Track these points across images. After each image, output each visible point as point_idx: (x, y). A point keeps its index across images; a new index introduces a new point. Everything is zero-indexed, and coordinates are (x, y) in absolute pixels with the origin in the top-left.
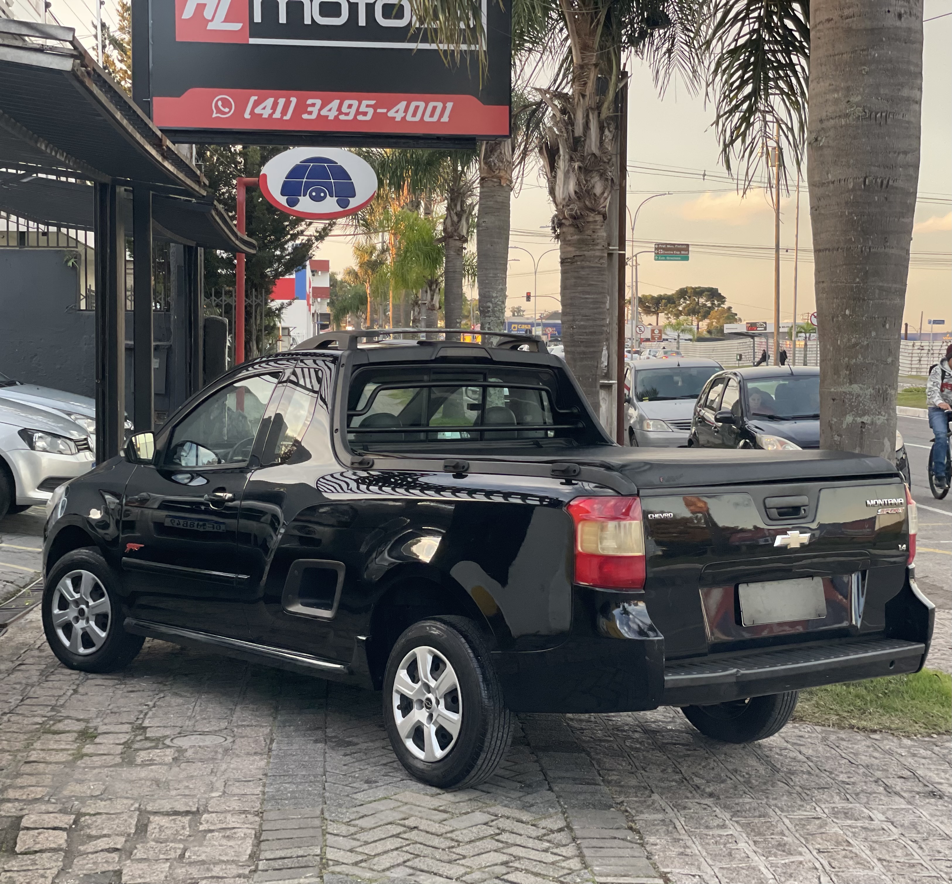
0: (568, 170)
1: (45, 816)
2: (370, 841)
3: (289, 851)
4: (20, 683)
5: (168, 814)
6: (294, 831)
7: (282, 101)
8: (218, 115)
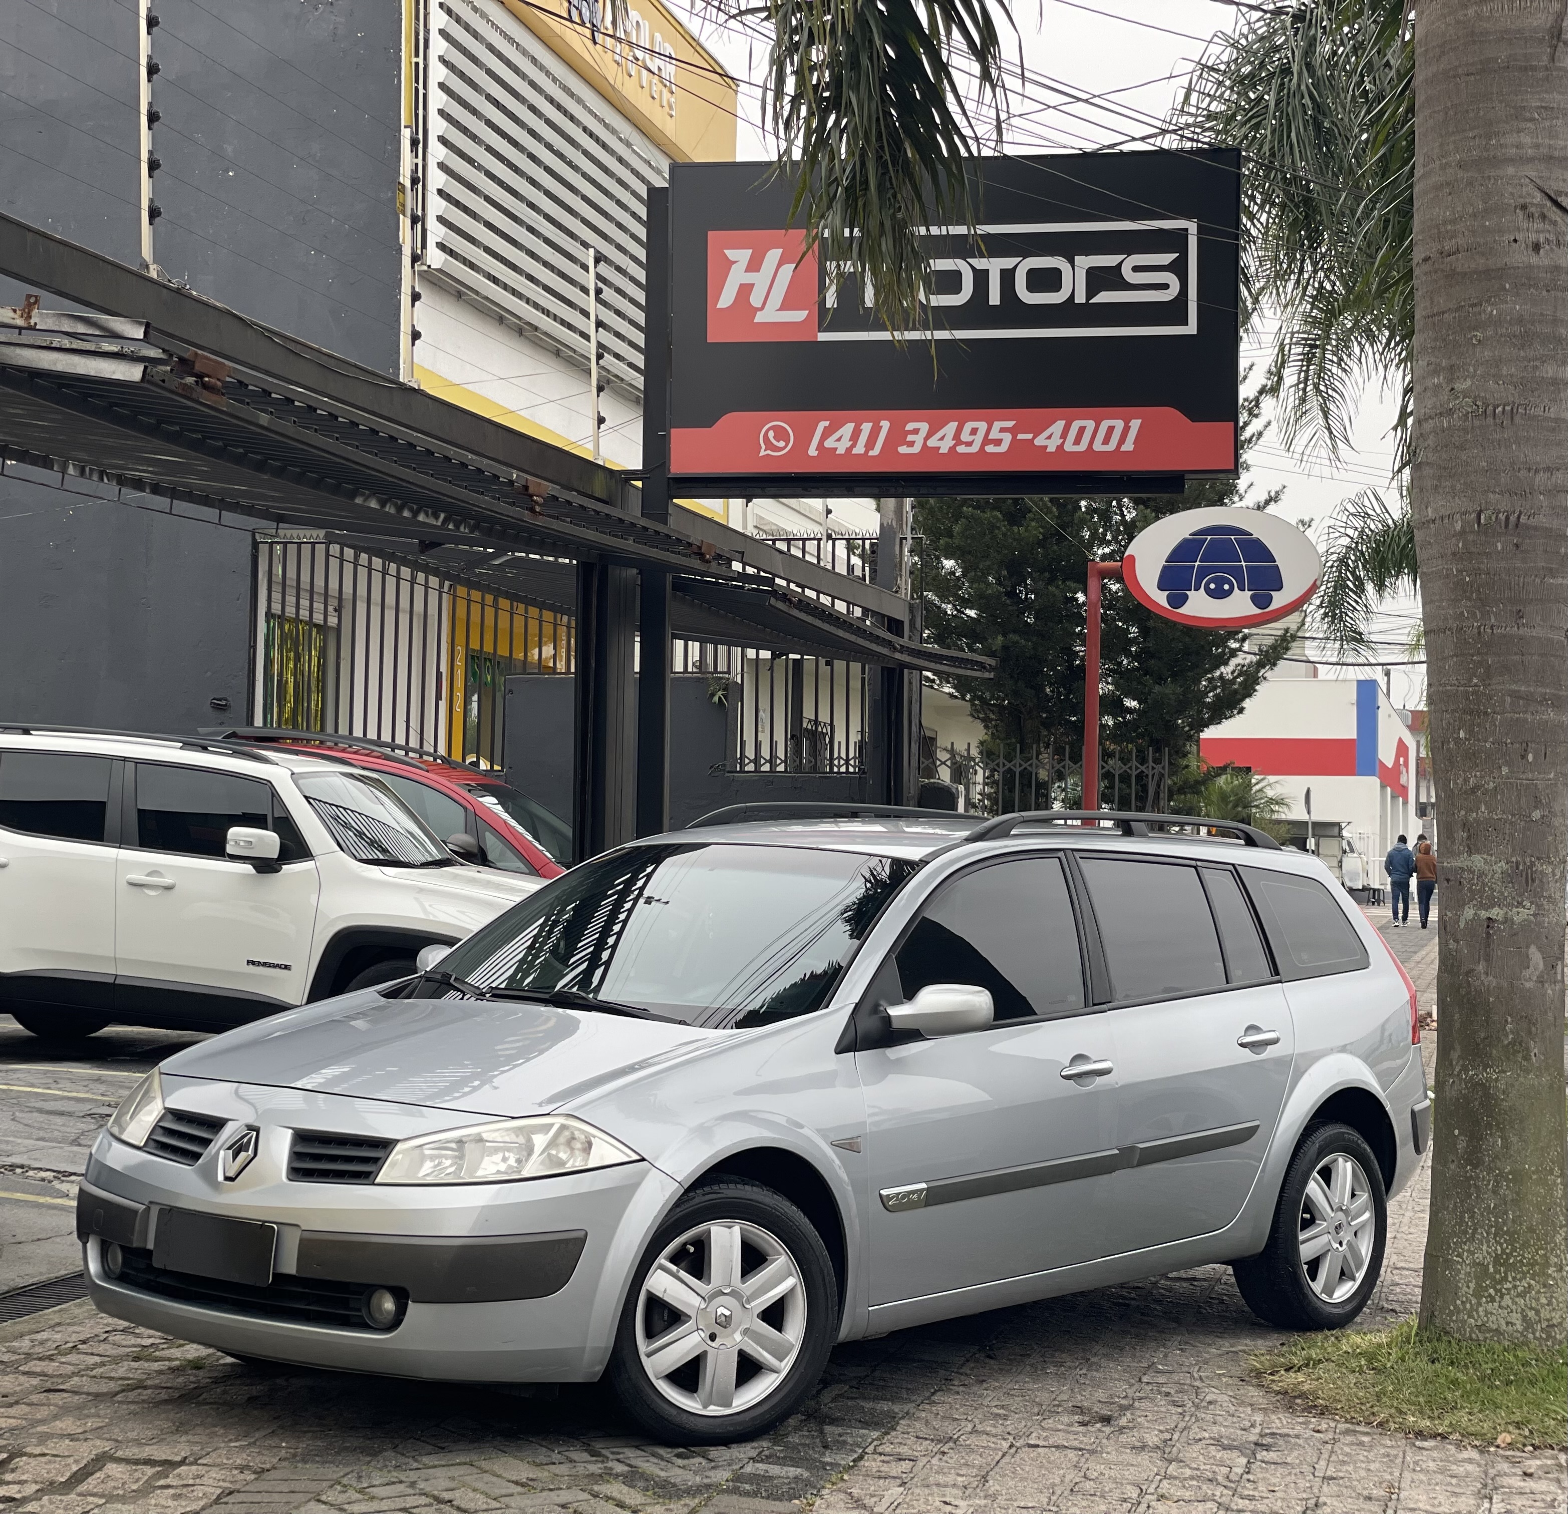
7: (867, 427)
8: (769, 452)
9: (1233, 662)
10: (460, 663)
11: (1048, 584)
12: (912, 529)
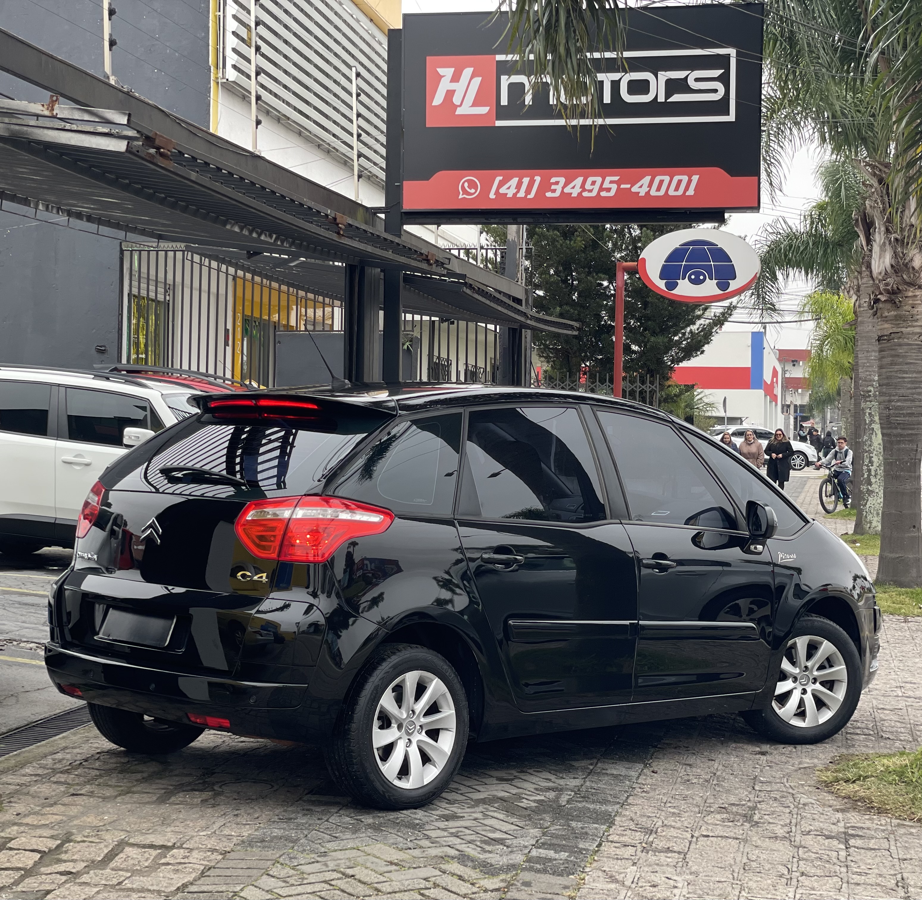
0: (884, 243)
1: (34, 840)
2: (296, 884)
5: (143, 846)
6: (240, 870)
7: (526, 180)
8: (465, 196)
9: (698, 322)
10: (239, 323)
11: (588, 276)
12: (526, 243)
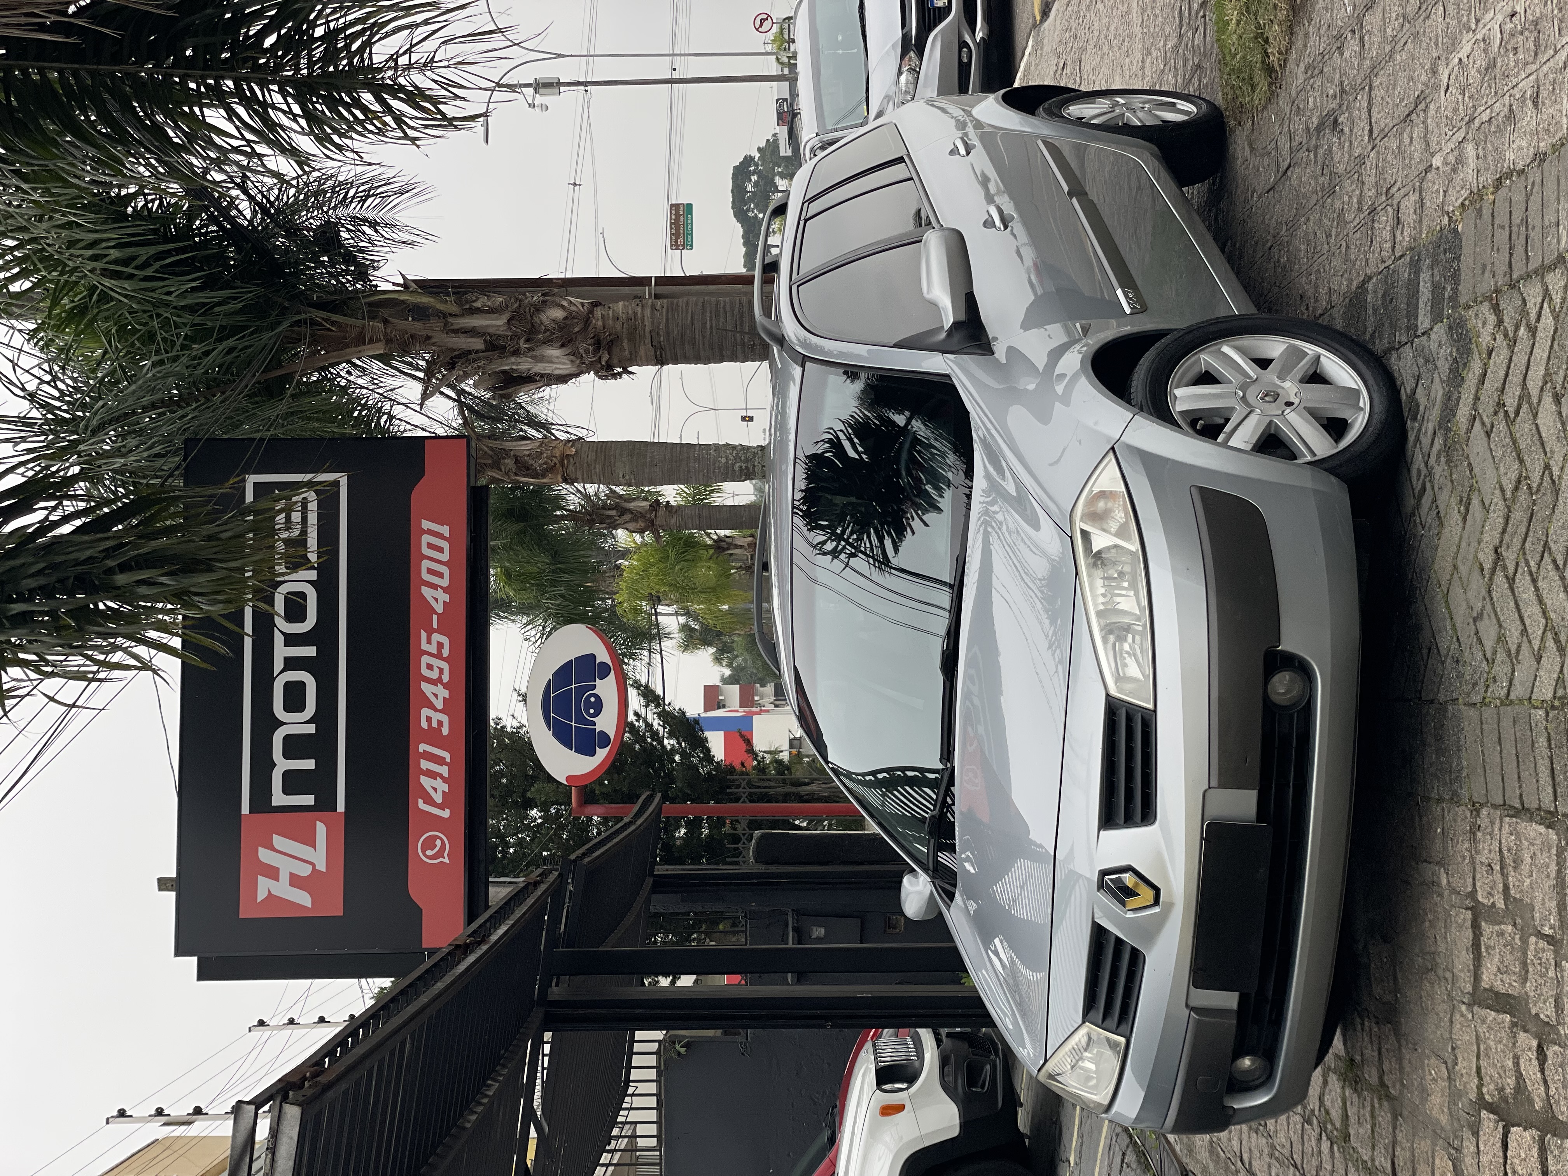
0: (531, 357)
1: (1484, 1159)
2: (1520, 627)
3: (1540, 762)
4: (1269, 1166)
5: (1478, 958)
6: (1504, 751)
7: (425, 764)
8: (446, 855)
